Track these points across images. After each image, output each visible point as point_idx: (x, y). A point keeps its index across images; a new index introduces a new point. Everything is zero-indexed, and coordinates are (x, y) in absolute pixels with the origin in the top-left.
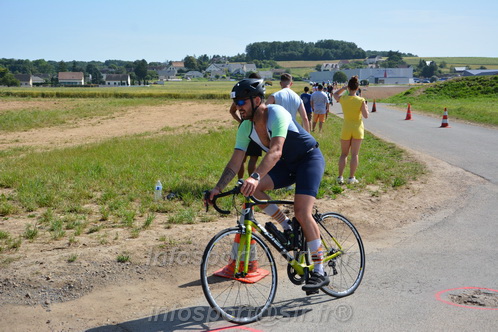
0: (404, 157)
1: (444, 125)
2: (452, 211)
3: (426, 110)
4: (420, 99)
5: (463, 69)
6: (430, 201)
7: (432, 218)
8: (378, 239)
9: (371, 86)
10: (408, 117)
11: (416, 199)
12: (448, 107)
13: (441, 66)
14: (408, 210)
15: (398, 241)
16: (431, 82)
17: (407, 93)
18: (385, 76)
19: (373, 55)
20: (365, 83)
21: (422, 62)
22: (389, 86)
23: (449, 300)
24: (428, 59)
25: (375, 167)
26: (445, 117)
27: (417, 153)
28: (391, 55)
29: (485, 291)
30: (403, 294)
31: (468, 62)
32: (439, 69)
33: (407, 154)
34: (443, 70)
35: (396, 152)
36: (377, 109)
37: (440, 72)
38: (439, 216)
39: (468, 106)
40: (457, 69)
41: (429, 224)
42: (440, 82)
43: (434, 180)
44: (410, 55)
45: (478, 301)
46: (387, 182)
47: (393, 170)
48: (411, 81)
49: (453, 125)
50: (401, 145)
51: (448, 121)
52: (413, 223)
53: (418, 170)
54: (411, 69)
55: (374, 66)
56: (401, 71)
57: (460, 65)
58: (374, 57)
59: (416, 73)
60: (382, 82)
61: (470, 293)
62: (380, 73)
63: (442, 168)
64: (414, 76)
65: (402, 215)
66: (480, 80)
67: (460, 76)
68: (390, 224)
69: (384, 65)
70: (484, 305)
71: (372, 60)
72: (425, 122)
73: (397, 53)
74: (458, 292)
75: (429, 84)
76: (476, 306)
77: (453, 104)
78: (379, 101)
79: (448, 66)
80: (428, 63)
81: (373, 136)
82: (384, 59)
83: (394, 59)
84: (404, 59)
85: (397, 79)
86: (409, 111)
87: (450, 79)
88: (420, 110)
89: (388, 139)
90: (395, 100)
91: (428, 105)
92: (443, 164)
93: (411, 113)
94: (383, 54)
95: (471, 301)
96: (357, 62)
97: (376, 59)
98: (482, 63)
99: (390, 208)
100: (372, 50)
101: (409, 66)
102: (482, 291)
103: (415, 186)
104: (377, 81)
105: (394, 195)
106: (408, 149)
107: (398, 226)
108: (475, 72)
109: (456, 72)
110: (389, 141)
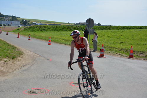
0: (16, 49)
1: (29, 40)
2: (30, 65)
3: (24, 35)
4: (22, 31)
5: (35, 23)
6: (24, 63)
7: (24, 68)
8: (6, 76)
9: (7, 26)
10: (18, 37)
11: (19, 62)
12: (30, 34)
13: (29, 22)
14: (16, 66)
15: (13, 76)
16: (26, 26)
17: (18, 29)
18: (11, 24)
19: (7, 16)
20: (4, 25)
21: (23, 20)
22: (12, 27)
23: (27, 93)
24: (25, 19)
25: (6, 52)
26: (29, 37)
27: (21, 48)
28: (13, 17)
29: (38, 89)
30: (13, 93)
31: (37, 21)
32: (28, 22)
33: (17, 48)
34: (29, 23)
35: (14, 48)
36: (8, 34)
37: (28, 23)
38: (26, 67)
39: (36, 34)
40: (33, 23)
41: (23, 70)
42: (28, 26)
43: (25, 56)
44: (19, 17)
45: (36, 92)
46: (10, 57)
47: (12, 53)
48: (20, 26)
49: (32, 39)
50: (16, 45)
51: (30, 38)
52: (18, 70)
53: (21, 53)
54: (19, 22)
55: (7, 20)
56: (16, 22)
57: (34, 22)
58: (7, 17)
59: (21, 23)
60: (10, 25)
61: (33, 90)
62: (9, 22)
63: (28, 53)
64: (21, 24)
65: (15, 68)
66: (40, 26)
67: (34, 25)
68: (10, 71)
69: (11, 20)
70: (37, 93)
71: (6, 18)
72: (23, 39)
73: (15, 16)
74: (30, 90)
75: (25, 27)
76: (35, 94)
77: (32, 33)
78: (9, 31)
79: (31, 22)
80: (25, 20)
81: (6, 43)
82: (11, 18)
83: (14, 18)
84: (17, 18)
85: (15, 25)
86: (18, 35)
87: (31, 26)
88: (22, 35)
89: (11, 44)
90: (14, 31)
91: (24, 33)
92: (28, 51)
93: (20, 36)
94: (10, 16)
95: (34, 93)
96: (1, 18)
97: (8, 18)
98: (41, 22)
99: (11, 66)
100: (6, 15)
101: (19, 21)
102: (37, 89)
103: (19, 58)
104: (8, 25)
105: (12, 61)
106: (18, 47)
107: (13, 71)
108: (38, 24)
109: (33, 24)
110: (12, 44)
